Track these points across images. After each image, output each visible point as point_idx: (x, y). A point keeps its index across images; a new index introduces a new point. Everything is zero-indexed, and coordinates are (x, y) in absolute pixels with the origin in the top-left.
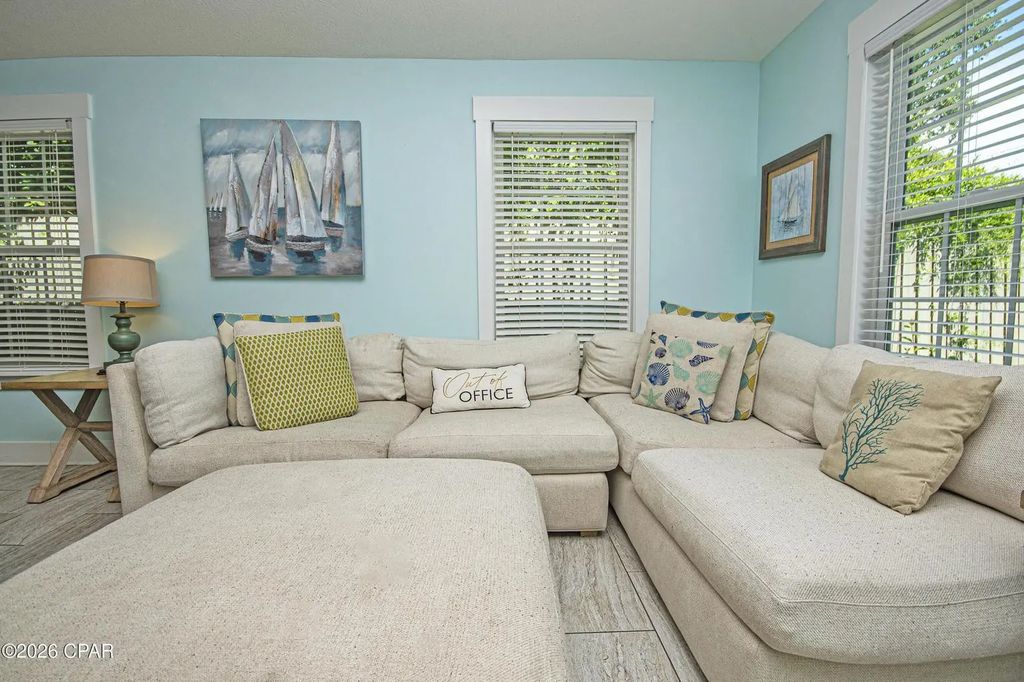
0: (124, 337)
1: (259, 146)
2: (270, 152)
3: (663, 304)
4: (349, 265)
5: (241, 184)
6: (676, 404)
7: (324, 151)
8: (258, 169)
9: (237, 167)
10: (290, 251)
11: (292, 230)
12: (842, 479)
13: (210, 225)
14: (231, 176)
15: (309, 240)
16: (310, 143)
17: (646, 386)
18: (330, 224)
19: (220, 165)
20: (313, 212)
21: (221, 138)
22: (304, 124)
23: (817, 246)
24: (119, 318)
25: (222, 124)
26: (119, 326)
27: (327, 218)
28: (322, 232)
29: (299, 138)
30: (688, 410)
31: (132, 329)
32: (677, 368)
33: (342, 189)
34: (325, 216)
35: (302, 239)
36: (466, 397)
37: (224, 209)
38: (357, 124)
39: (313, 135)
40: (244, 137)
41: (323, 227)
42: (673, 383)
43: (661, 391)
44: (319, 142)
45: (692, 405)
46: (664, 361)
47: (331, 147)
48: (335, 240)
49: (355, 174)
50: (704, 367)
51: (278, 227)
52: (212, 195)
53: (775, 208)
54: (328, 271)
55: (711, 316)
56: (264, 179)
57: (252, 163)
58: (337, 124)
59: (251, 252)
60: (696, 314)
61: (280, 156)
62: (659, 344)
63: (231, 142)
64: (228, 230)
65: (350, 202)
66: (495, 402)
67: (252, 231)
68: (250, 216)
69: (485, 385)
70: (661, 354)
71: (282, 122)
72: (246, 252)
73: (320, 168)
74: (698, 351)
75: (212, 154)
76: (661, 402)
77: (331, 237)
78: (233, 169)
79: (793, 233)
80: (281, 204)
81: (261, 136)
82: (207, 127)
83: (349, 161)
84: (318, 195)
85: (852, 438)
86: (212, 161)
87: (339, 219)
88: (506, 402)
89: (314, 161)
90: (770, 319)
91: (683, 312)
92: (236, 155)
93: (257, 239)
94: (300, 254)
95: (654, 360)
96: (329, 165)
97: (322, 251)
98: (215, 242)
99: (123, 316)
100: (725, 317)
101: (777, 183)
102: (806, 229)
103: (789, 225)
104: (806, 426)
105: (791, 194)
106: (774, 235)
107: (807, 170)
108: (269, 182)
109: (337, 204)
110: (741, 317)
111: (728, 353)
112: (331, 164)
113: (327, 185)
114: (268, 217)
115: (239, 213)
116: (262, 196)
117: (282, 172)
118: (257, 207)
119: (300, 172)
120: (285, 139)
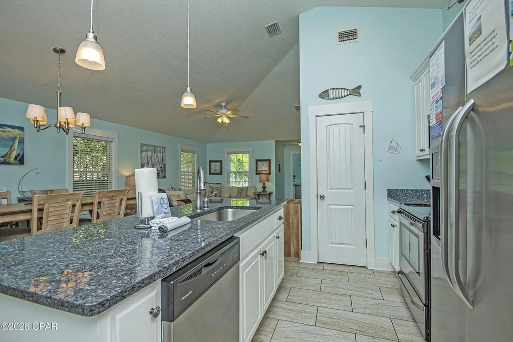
1: (151, 150)
2: (152, 152)
4: (164, 176)
5: (147, 158)
7: (160, 152)
9: (147, 154)
14: (146, 156)
15: (158, 171)
19: (144, 153)
20: (159, 165)
21: (145, 148)
22: (158, 147)
23: (221, 174)
25: (145, 145)
28: (160, 169)
29: (157, 149)
33: (163, 160)
37: (144, 164)
38: (165, 148)
39: (159, 149)
40: (148, 148)
46: (213, 190)
48: (162, 170)
49: (164, 157)
52: (142, 160)
53: (212, 168)
54: (161, 177)
55: (213, 184)
57: (150, 154)
58: (163, 147)
60: (211, 183)
61: (154, 153)
62: (212, 188)
65: (164, 163)
71: (154, 146)
79: (216, 172)
80: (154, 163)
81: (151, 148)
82: (142, 145)
83: (164, 155)
84: (159, 161)
85: (240, 193)
87: (162, 166)
89: (159, 154)
90: (220, 184)
91: (209, 183)
92: (147, 152)
97: (160, 173)
100: (215, 184)
101: (213, 164)
102: (219, 172)
103: (215, 170)
104: (229, 196)
105: (216, 167)
106: (212, 171)
107: (219, 164)
108: (152, 158)
109: (162, 163)
110: (217, 184)
111: (220, 188)
112: (161, 156)
113: (161, 159)
114: (152, 165)
115: (147, 164)
116: (151, 161)
117: (154, 157)
118: (150, 164)
119: (157, 156)
120: (155, 149)
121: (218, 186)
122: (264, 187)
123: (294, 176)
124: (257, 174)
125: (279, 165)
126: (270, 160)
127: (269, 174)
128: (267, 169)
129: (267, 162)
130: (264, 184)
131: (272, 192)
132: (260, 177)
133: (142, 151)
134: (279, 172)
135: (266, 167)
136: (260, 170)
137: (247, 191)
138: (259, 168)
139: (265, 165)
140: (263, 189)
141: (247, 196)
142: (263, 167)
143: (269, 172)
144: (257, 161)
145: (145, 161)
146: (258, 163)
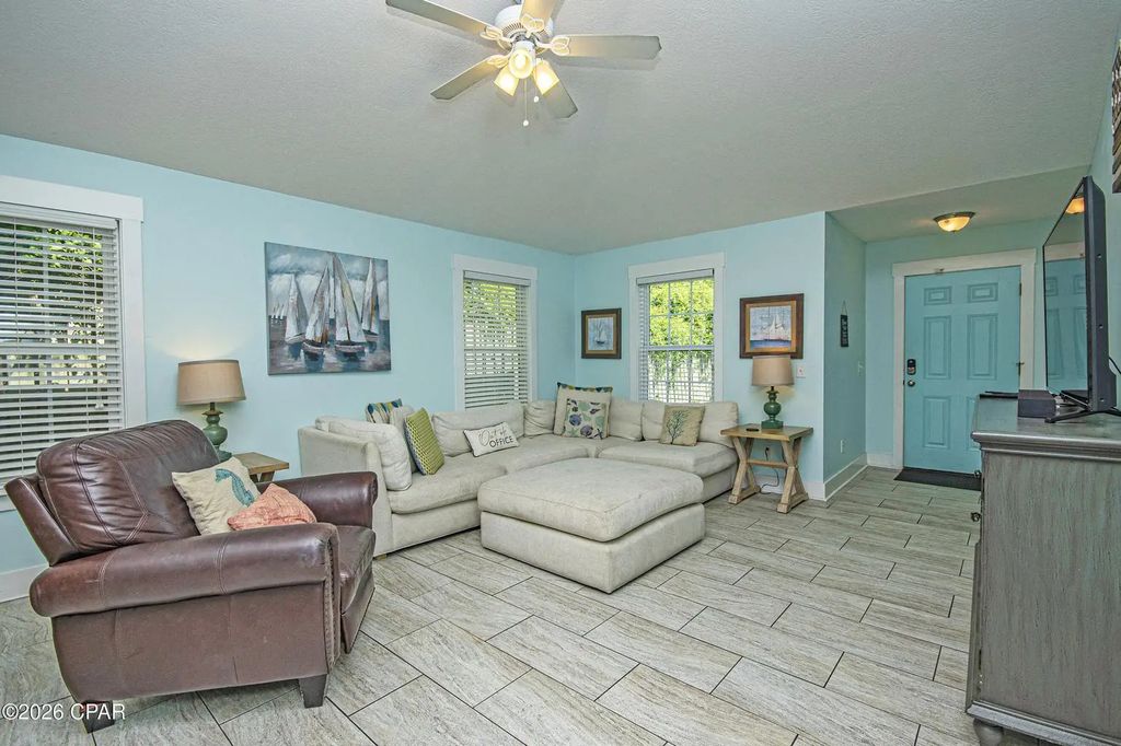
0: (214, 432)
1: (316, 269)
2: (325, 275)
3: (559, 384)
4: (382, 363)
5: (300, 298)
6: (587, 433)
7: (364, 278)
8: (314, 288)
9: (297, 284)
10: (338, 353)
11: (341, 336)
12: (672, 443)
13: (271, 330)
14: (292, 291)
15: (353, 344)
16: (354, 272)
17: (569, 427)
18: (368, 333)
19: (281, 283)
20: (356, 324)
21: (284, 260)
22: (350, 258)
23: (617, 355)
24: (210, 416)
25: (286, 249)
26: (210, 422)
27: (367, 329)
28: (362, 339)
29: (347, 268)
30: (593, 435)
31: (221, 424)
32: (584, 415)
33: (376, 307)
34: (365, 326)
35: (349, 343)
36: (493, 444)
37: (285, 318)
38: (385, 262)
39: (356, 267)
40: (304, 262)
41: (363, 335)
42: (584, 423)
43: (578, 428)
44: (361, 272)
45: (595, 432)
46: (577, 413)
47: (369, 276)
48: (371, 345)
49: (385, 297)
50: (597, 414)
51: (330, 333)
52: (274, 304)
53: (591, 334)
54: (367, 367)
55: (585, 390)
56: (319, 296)
57: (310, 283)
58: (374, 260)
59: (306, 353)
60: (578, 389)
61: (332, 280)
62: (573, 405)
63: (292, 264)
64: (287, 336)
65: (382, 316)
66: (506, 445)
67: (309, 336)
68: (307, 325)
69: (499, 436)
70: (575, 409)
71: (334, 253)
72: (302, 354)
73: (361, 291)
74: (593, 407)
75: (276, 272)
76: (578, 433)
77: (369, 342)
78: (294, 286)
79: (603, 348)
80: (332, 316)
81: (318, 263)
82: (270, 250)
83: (381, 287)
84: (360, 310)
85: (672, 430)
86: (276, 278)
87: (375, 329)
88: (510, 445)
89: (356, 285)
90: (611, 389)
91: (571, 388)
92: (296, 275)
93: (313, 343)
94: (346, 354)
95: (572, 413)
96: (367, 289)
97: (363, 353)
98: (275, 344)
99: (212, 413)
100: (592, 390)
101: (591, 321)
102: (611, 347)
103: (600, 343)
104: (638, 434)
105: (601, 330)
106: (591, 347)
107: (610, 321)
108: (322, 299)
109: (374, 318)
110: (599, 390)
111: (604, 406)
112: (369, 289)
113: (366, 303)
114: (323, 325)
115: (298, 321)
116: (317, 310)
117: (334, 293)
118: (313, 318)
119: (347, 292)
120: (336, 266)
121: (602, 397)
122: (773, 410)
123: (911, 364)
124: (744, 355)
125: (844, 318)
126: (798, 300)
127: (797, 354)
128: (787, 333)
129: (787, 310)
130: (773, 394)
131: (810, 432)
132: (755, 367)
133: (269, 273)
134: (844, 344)
135: (783, 326)
136: (759, 337)
137: (701, 422)
138: (752, 330)
139: (778, 318)
140: (769, 414)
141: (699, 440)
142: (770, 325)
143: (794, 345)
144: (747, 306)
145: (291, 310)
146: (752, 310)
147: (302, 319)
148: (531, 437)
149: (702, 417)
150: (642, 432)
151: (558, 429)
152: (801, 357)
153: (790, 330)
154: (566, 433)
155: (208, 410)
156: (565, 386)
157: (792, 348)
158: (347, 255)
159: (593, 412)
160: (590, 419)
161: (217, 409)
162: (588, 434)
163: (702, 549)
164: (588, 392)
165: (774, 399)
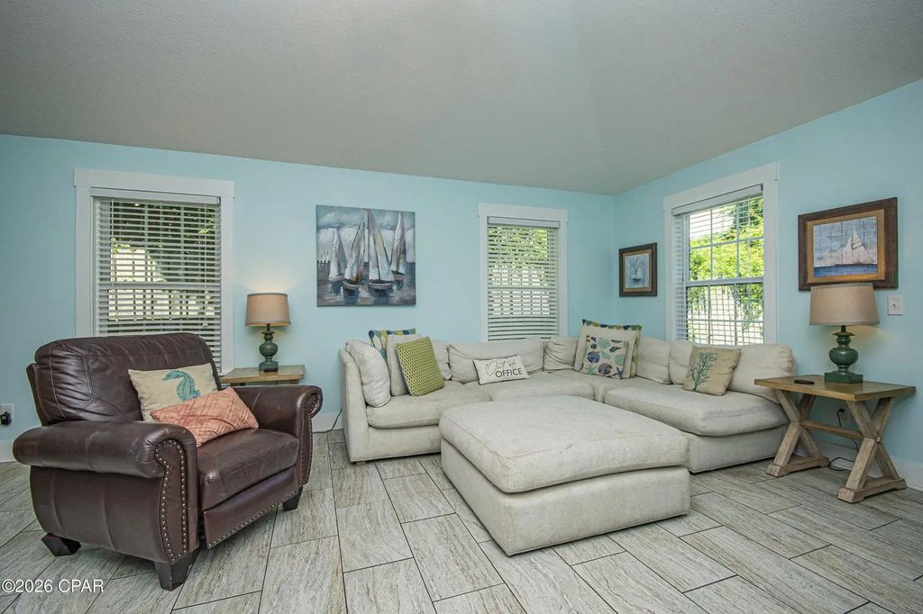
0: (269, 347)
1: (354, 223)
2: (361, 227)
3: (584, 321)
5: (341, 245)
6: (605, 370)
7: (394, 228)
8: (353, 237)
9: (339, 236)
10: (370, 289)
11: (373, 275)
12: (694, 390)
14: (335, 241)
15: (383, 282)
16: (385, 223)
17: (587, 363)
18: (396, 273)
19: (328, 235)
20: (386, 266)
21: (329, 218)
22: (382, 212)
23: (653, 292)
24: (266, 334)
25: (331, 209)
26: (266, 340)
27: (395, 270)
28: (391, 278)
29: (379, 220)
30: (611, 374)
31: (274, 341)
32: (604, 353)
33: (404, 252)
34: (393, 268)
35: (379, 281)
36: (499, 374)
37: (329, 262)
38: (413, 214)
39: (387, 219)
40: (345, 218)
41: (392, 275)
42: (602, 361)
43: (596, 366)
44: (392, 224)
45: (614, 371)
46: (596, 350)
47: (398, 227)
48: (399, 283)
49: (412, 243)
50: (617, 352)
51: (364, 273)
52: (321, 252)
53: (628, 272)
55: (611, 327)
56: (356, 245)
57: (349, 234)
58: (402, 213)
59: (346, 290)
60: (603, 326)
61: (366, 231)
62: (592, 342)
63: (335, 221)
64: (330, 276)
65: (409, 260)
66: (514, 377)
67: (347, 276)
68: (346, 267)
69: (507, 367)
70: (594, 347)
71: (368, 210)
73: (391, 239)
74: (613, 345)
75: (323, 227)
76: (596, 371)
77: (397, 281)
78: (336, 237)
79: (638, 286)
80: (366, 260)
81: (356, 218)
82: (321, 210)
83: (409, 235)
84: (389, 255)
85: (696, 375)
86: (323, 231)
87: (402, 270)
88: (519, 376)
89: (387, 234)
90: (640, 328)
91: (596, 325)
92: (338, 228)
93: (350, 281)
94: (377, 290)
95: (590, 350)
97: (390, 289)
99: (269, 333)
100: (618, 328)
101: (628, 259)
102: (646, 285)
103: (636, 281)
104: (666, 377)
106: (628, 285)
107: (646, 257)
108: (359, 246)
109: (401, 261)
110: (626, 328)
111: (627, 345)
112: (397, 237)
113: (395, 249)
114: (358, 267)
115: (339, 265)
116: (354, 255)
117: (368, 241)
118: (351, 261)
119: (379, 240)
120: (370, 220)
121: (629, 336)
122: (844, 358)
124: (804, 286)
127: (887, 283)
128: (871, 254)
130: (844, 337)
131: (908, 392)
132: (815, 301)
133: (319, 228)
135: (864, 245)
136: (828, 262)
137: (734, 368)
138: (816, 254)
139: (856, 236)
140: (838, 363)
141: (729, 389)
142: (842, 246)
143: (882, 269)
144: (809, 223)
145: (334, 255)
146: (816, 228)
147: (342, 263)
148: (550, 372)
149: (738, 362)
150: (669, 376)
151: (577, 366)
152: (894, 286)
153: (875, 250)
154: (584, 370)
155: (265, 330)
156: (590, 323)
157: (880, 274)
158: (380, 210)
159: (613, 350)
160: (609, 358)
161: (272, 330)
162: (607, 372)
163: (677, 528)
164: (614, 330)
165: (848, 342)
